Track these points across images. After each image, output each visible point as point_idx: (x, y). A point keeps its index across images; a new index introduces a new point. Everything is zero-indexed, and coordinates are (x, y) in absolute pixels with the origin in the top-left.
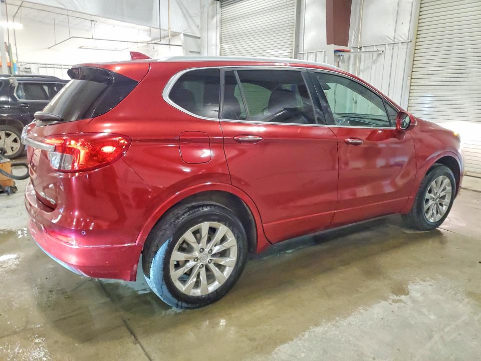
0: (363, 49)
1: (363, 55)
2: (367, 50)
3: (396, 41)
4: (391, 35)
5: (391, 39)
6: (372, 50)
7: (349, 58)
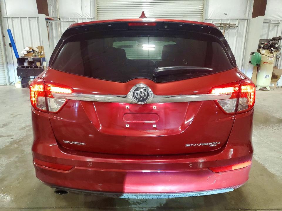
0: (61, 20)
1: (62, 23)
2: (64, 20)
3: (84, 17)
4: (80, 12)
5: (80, 15)
6: (68, 20)
7: (52, 25)
